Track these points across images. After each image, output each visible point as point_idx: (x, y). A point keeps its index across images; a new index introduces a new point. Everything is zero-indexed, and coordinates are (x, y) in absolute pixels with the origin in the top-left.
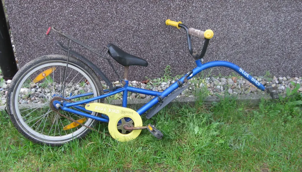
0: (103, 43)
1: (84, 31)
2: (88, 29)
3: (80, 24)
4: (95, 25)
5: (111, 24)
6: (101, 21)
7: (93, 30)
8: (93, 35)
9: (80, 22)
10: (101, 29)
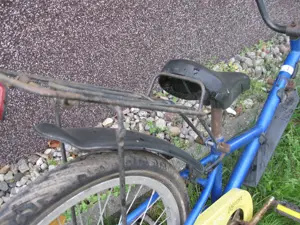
0: (75, 55)
1: (27, 43)
2: (37, 34)
3: (15, 25)
4: (53, 19)
5: (89, 6)
6: (65, 5)
7: (49, 33)
8: (52, 45)
9: (15, 21)
10: (67, 24)
